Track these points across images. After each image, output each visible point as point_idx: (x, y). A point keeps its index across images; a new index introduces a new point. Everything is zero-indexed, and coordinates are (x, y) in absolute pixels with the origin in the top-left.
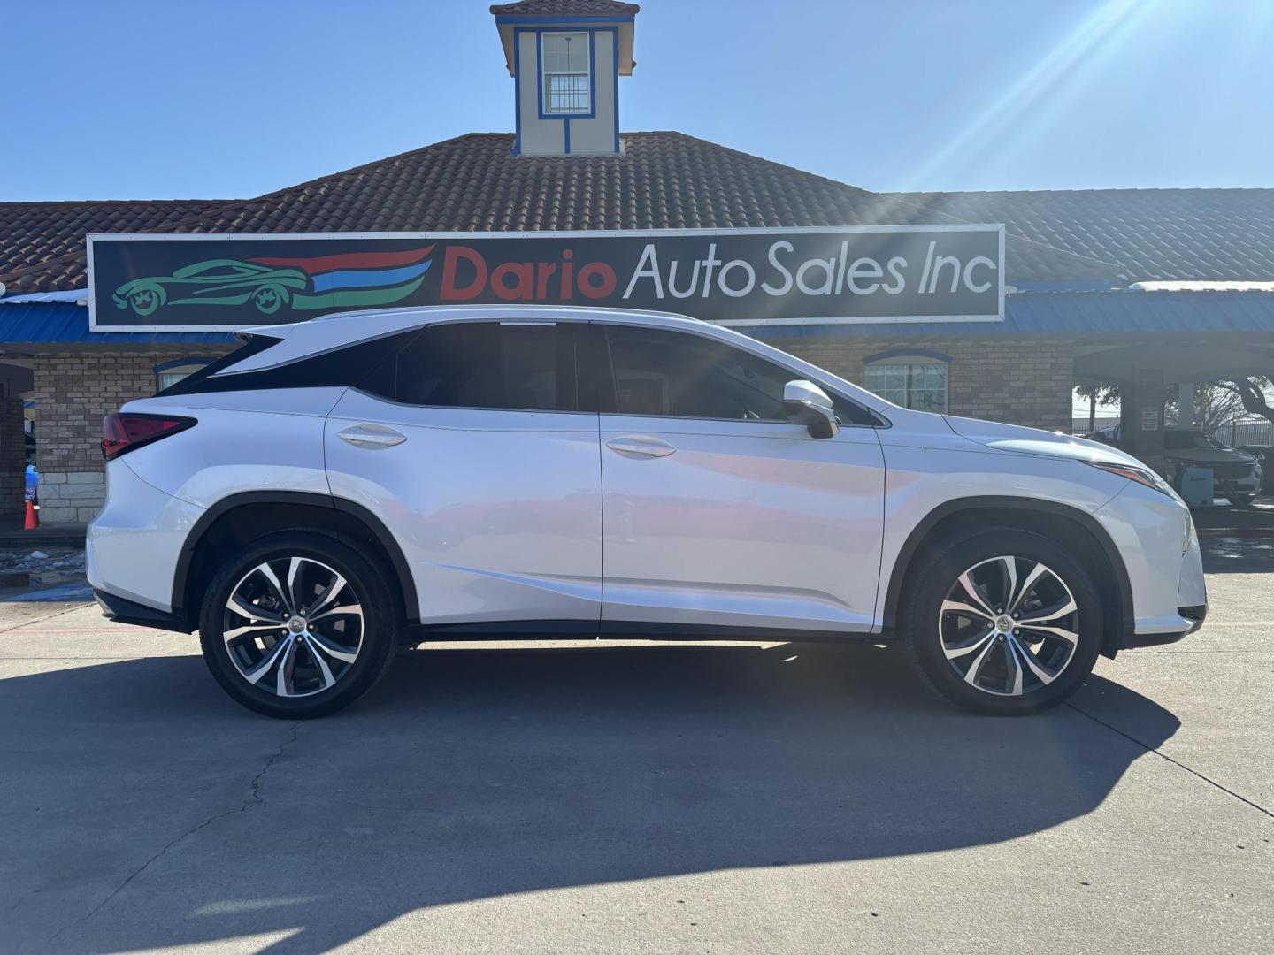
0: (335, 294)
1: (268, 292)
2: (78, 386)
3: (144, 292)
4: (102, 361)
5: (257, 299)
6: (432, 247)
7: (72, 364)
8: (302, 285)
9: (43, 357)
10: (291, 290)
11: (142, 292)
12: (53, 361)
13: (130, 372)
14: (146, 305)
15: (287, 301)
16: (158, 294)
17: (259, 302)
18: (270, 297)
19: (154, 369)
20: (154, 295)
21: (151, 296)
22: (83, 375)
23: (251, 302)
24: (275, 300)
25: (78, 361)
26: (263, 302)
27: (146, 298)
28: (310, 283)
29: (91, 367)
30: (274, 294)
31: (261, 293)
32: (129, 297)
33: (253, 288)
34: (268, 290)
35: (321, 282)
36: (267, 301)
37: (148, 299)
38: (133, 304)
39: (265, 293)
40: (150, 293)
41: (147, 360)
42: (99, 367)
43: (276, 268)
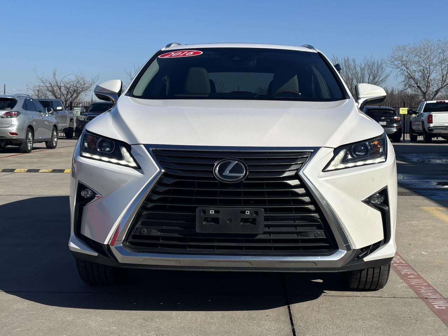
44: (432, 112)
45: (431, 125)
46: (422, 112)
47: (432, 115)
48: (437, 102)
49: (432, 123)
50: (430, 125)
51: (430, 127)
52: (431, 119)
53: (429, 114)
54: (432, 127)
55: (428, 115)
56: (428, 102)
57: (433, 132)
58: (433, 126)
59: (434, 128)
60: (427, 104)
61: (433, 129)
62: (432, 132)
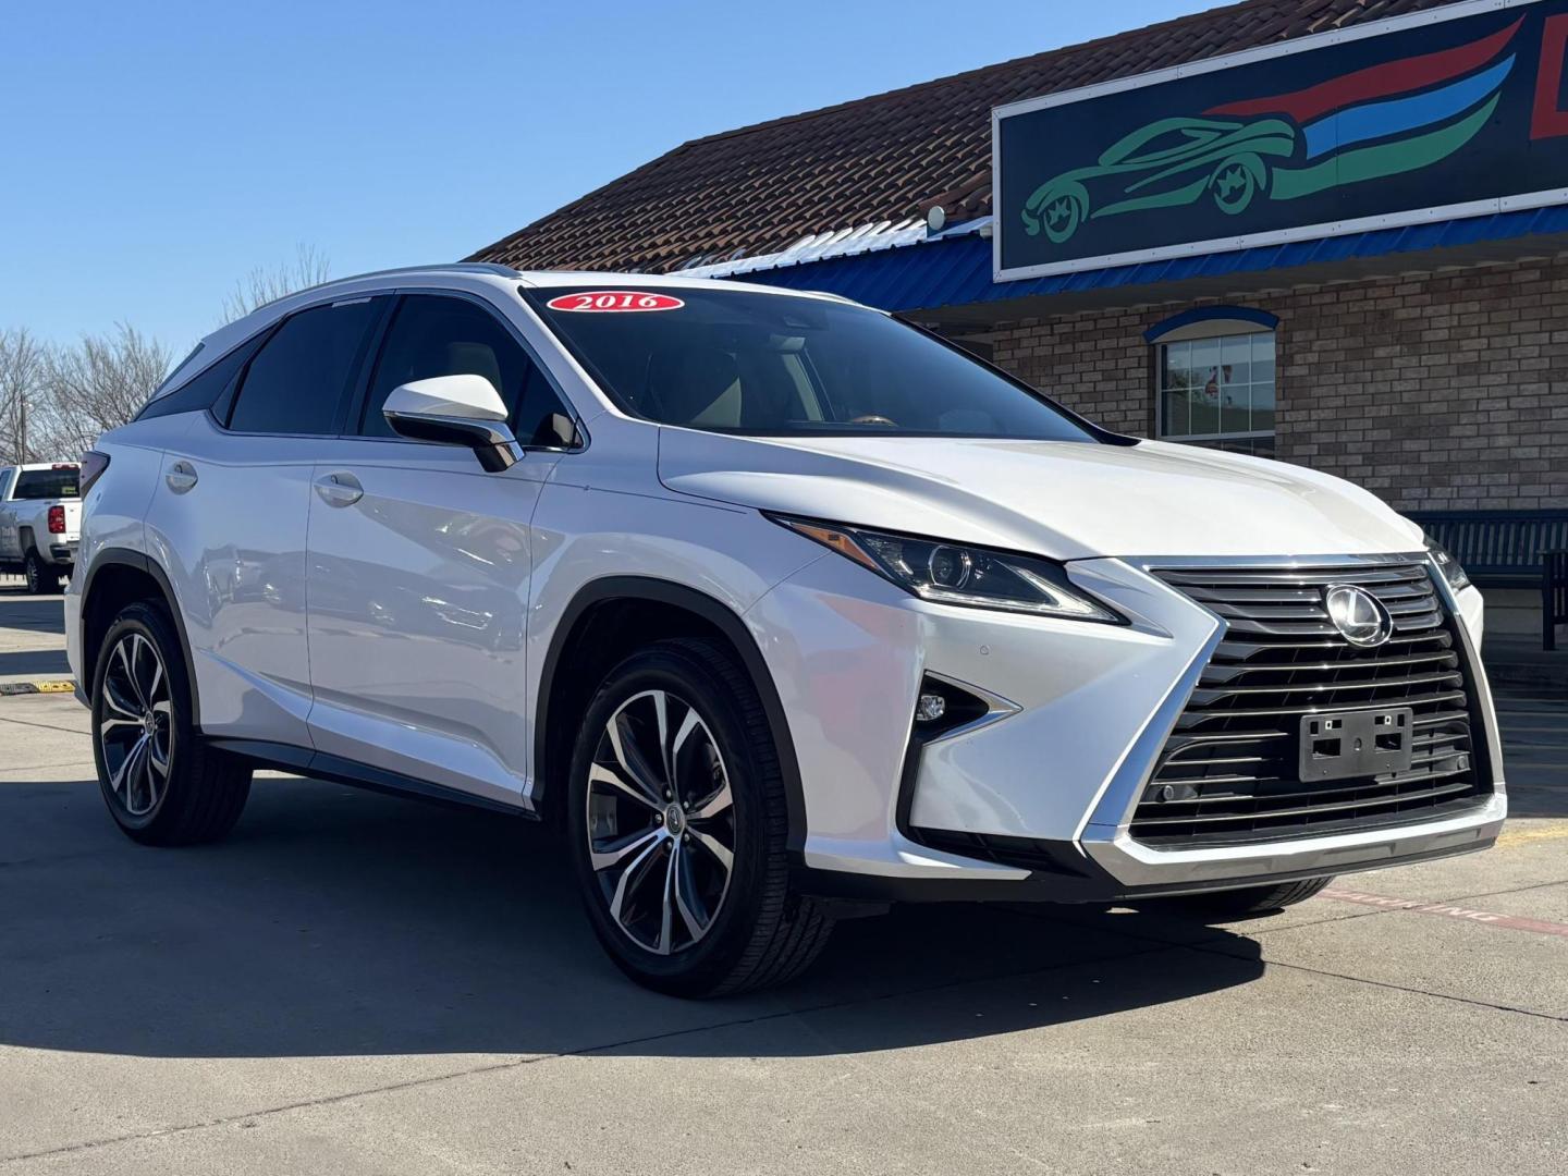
0: (1341, 157)
1: (1233, 172)
2: (1047, 375)
3: (1061, 201)
4: (1079, 326)
5: (1217, 189)
6: (1517, 24)
7: (1040, 336)
8: (1285, 148)
9: (1004, 328)
10: (1271, 161)
11: (1058, 200)
12: (1017, 334)
13: (1113, 343)
14: (1061, 225)
15: (1263, 187)
16: (1077, 200)
17: (1220, 195)
18: (1234, 180)
19: (1144, 335)
20: (1073, 202)
21: (1069, 207)
22: (1053, 355)
23: (1208, 194)
24: (1244, 186)
25: (1045, 330)
26: (1226, 192)
27: (1061, 210)
28: (1300, 143)
29: (1065, 339)
30: (1243, 175)
31: (1222, 176)
32: (1042, 214)
33: (1208, 169)
34: (1233, 168)
35: (1320, 137)
36: (1232, 188)
37: (1065, 213)
38: (1046, 222)
39: (1229, 173)
40: (1069, 202)
41: (1136, 320)
42: (1071, 338)
43: (1247, 121)
44: (62, 499)
45: (62, 539)
46: (10, 498)
47: (62, 508)
48: (54, 467)
49: (63, 531)
50: (57, 539)
51: (59, 545)
52: (59, 519)
53: (52, 505)
54: (64, 545)
55: (48, 507)
56: (28, 468)
57: (69, 559)
58: (69, 542)
59: (70, 546)
60: (23, 473)
61: (68, 551)
62: (65, 561)
